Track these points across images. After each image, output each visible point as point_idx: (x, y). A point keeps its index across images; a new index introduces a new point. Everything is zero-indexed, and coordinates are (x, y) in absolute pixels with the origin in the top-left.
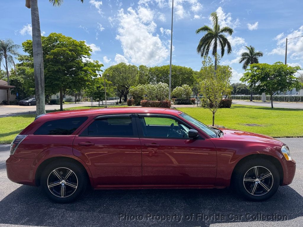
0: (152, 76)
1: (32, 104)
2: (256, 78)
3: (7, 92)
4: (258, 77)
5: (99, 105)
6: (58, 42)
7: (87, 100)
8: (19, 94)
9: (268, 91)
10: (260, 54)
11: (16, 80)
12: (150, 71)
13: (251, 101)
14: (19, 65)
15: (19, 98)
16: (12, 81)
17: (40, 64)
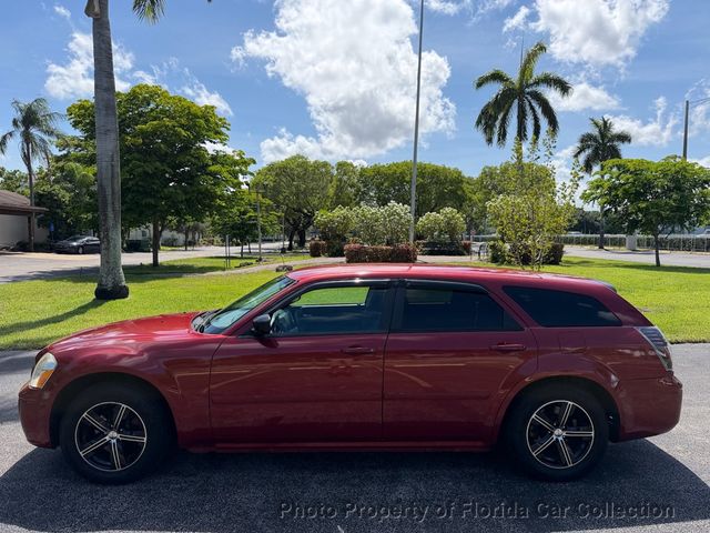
0: (365, 187)
1: (87, 249)
2: (620, 193)
3: (29, 222)
4: (624, 190)
5: (242, 253)
6: (152, 106)
7: (211, 243)
8: (55, 226)
9: (648, 227)
10: (624, 138)
11: (50, 193)
12: (361, 175)
13: (601, 247)
14: (58, 159)
15: (55, 236)
16: (40, 196)
17: (112, 156)
